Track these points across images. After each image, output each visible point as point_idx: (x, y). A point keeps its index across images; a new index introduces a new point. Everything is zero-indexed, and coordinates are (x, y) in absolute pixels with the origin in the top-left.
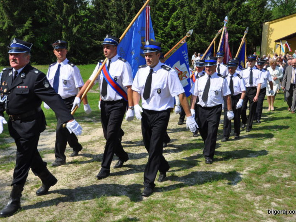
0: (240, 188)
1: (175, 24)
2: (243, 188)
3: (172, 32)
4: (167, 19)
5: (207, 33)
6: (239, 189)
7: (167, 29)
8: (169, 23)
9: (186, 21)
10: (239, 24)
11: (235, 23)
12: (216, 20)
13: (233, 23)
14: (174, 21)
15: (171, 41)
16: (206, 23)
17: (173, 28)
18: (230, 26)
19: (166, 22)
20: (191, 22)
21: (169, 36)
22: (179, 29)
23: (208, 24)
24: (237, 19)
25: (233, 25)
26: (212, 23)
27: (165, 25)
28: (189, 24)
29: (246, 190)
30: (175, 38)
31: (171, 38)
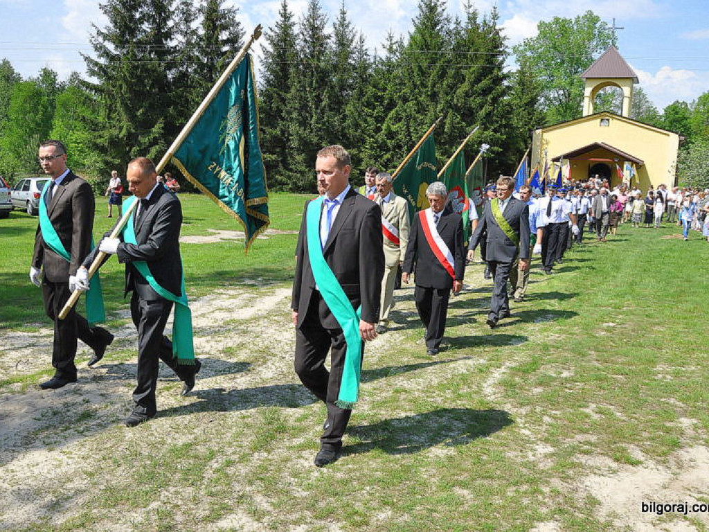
0: (496, 395)
1: (394, 128)
2: (499, 395)
3: (388, 141)
4: (380, 120)
5: (444, 144)
6: (493, 397)
7: (381, 136)
8: (384, 127)
9: (411, 124)
10: (495, 131)
11: (489, 129)
12: (458, 123)
13: (486, 129)
14: (393, 124)
15: (388, 156)
16: (444, 128)
17: (391, 135)
18: (483, 133)
19: (379, 125)
20: (419, 125)
21: (383, 147)
22: (400, 137)
23: (446, 130)
24: (492, 123)
25: (486, 133)
26: (453, 127)
27: (378, 130)
28: (415, 129)
29: (505, 398)
30: (394, 150)
31: (388, 150)
